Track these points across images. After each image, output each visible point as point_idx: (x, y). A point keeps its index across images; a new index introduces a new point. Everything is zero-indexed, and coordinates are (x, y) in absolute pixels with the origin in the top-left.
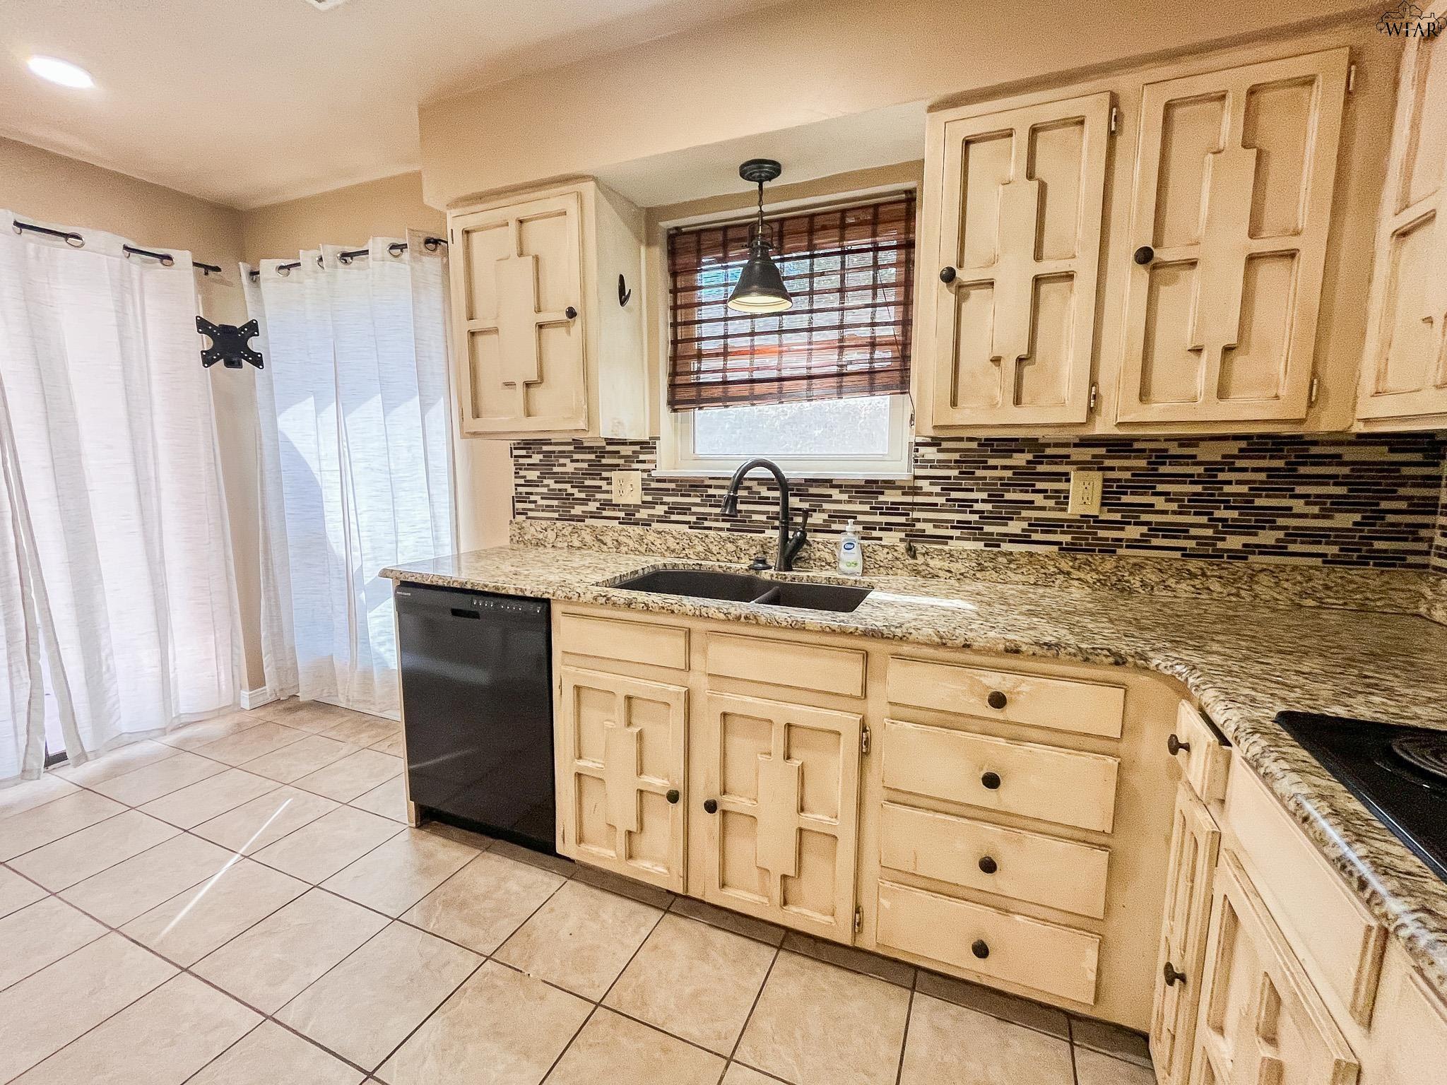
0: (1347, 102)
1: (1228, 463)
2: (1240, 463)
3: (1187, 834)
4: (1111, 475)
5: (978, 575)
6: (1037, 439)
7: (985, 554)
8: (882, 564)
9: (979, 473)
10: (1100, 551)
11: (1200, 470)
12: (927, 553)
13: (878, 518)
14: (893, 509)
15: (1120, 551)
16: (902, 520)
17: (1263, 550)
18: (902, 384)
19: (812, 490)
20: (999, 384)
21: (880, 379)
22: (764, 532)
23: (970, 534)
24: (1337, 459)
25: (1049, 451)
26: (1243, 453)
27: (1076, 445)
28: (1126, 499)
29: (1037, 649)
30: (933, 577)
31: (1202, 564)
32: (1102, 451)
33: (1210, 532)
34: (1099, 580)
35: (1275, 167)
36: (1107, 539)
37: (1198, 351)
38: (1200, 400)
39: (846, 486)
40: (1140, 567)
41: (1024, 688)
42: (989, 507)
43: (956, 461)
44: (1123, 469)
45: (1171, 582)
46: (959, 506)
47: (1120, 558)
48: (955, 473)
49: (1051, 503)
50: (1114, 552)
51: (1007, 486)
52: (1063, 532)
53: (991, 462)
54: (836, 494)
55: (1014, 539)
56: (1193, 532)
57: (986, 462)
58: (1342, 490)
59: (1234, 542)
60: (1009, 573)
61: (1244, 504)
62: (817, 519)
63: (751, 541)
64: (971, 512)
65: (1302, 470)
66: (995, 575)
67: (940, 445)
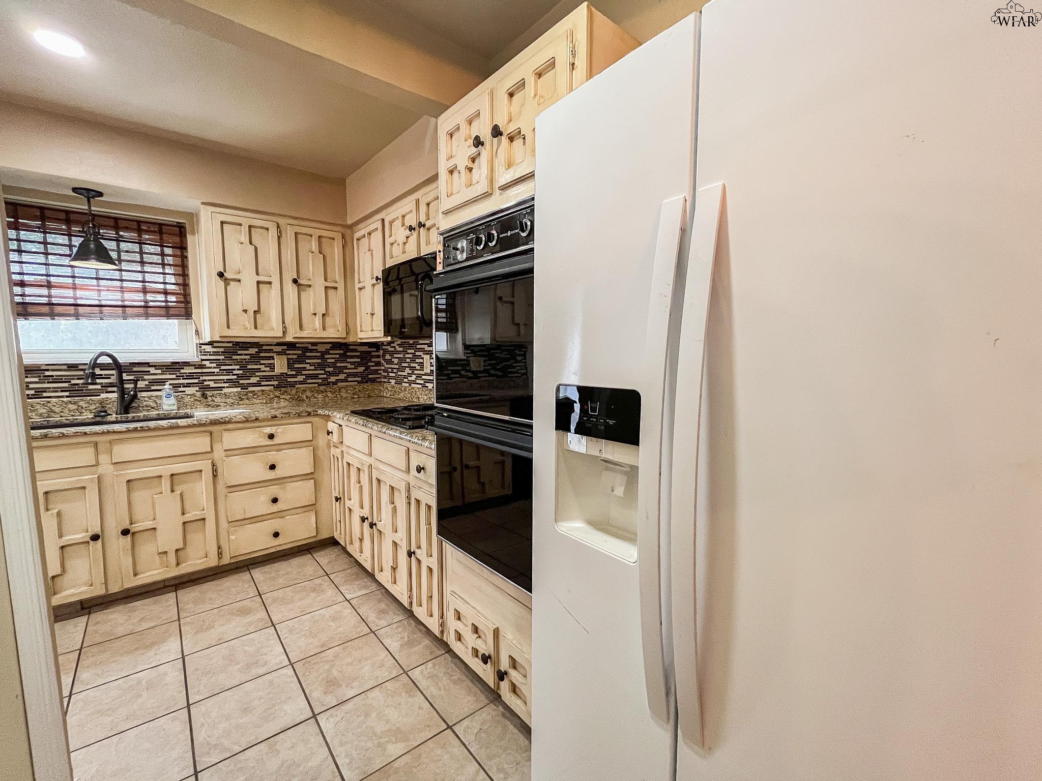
0: (343, 248)
1: (327, 352)
2: (331, 352)
3: (335, 457)
4: (289, 357)
5: (240, 402)
6: (259, 343)
7: (242, 393)
8: (188, 404)
9: (234, 357)
10: (290, 387)
11: (319, 354)
12: (213, 396)
13: (182, 381)
14: (190, 376)
15: (297, 386)
16: (196, 381)
17: (342, 381)
18: (187, 313)
19: (135, 369)
20: (247, 320)
21: (172, 311)
22: (100, 395)
23: (234, 385)
24: (355, 350)
25: (264, 348)
26: (331, 349)
27: (275, 345)
28: (296, 366)
29: (283, 415)
30: (217, 406)
31: (324, 387)
32: (285, 347)
33: (325, 376)
34: (291, 398)
35: (328, 259)
36: (291, 382)
37: (315, 314)
38: (318, 330)
39: (159, 366)
40: (304, 391)
41: (279, 430)
42: (241, 372)
43: (222, 352)
44: (294, 354)
45: (316, 395)
46: (226, 372)
47: (298, 388)
48: (223, 357)
49: (268, 369)
50: (295, 386)
51: (248, 363)
52: (274, 381)
53: (239, 352)
54: (152, 370)
55: (254, 385)
56: (320, 376)
57: (237, 352)
58: (359, 360)
59: (333, 379)
60: (255, 400)
61: (333, 365)
62: (141, 384)
63: (90, 401)
64: (233, 375)
65: (348, 354)
66: (248, 401)
67: (213, 344)
